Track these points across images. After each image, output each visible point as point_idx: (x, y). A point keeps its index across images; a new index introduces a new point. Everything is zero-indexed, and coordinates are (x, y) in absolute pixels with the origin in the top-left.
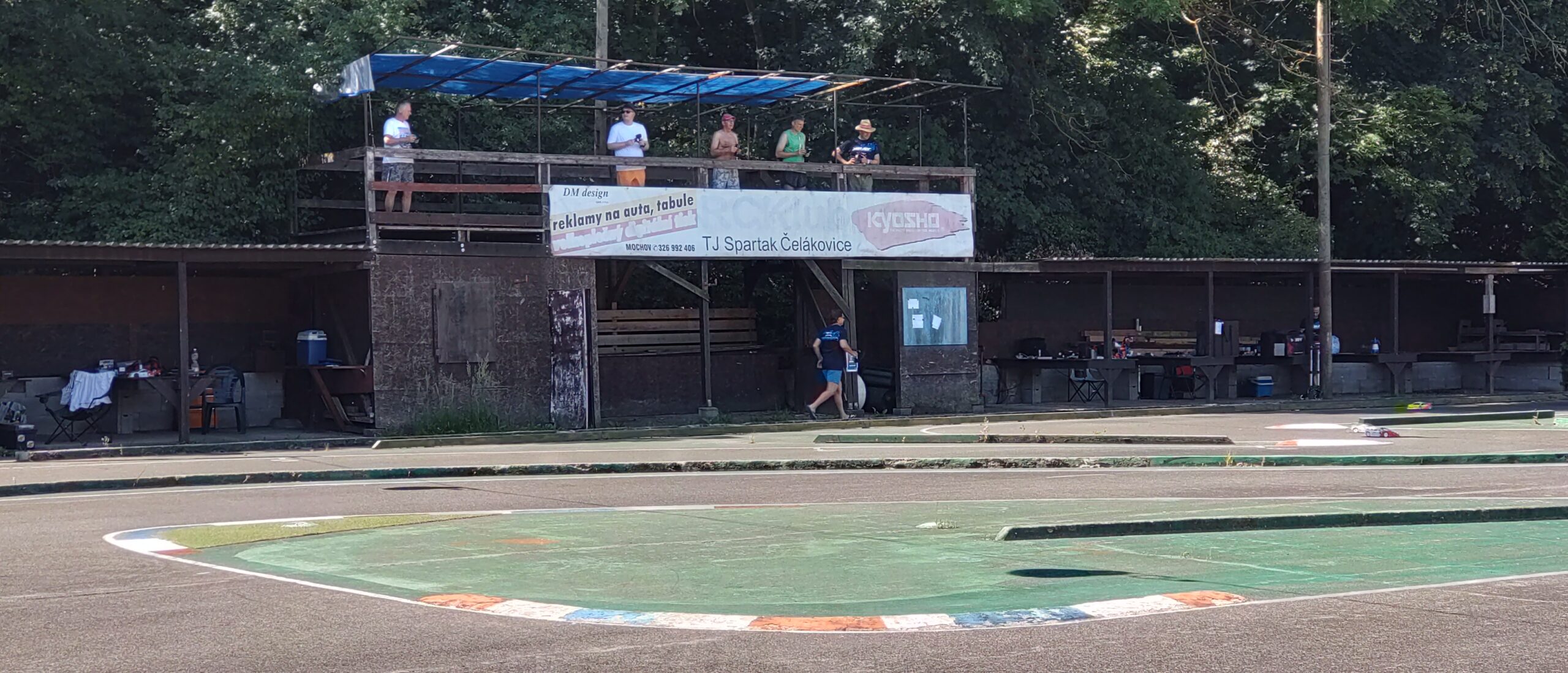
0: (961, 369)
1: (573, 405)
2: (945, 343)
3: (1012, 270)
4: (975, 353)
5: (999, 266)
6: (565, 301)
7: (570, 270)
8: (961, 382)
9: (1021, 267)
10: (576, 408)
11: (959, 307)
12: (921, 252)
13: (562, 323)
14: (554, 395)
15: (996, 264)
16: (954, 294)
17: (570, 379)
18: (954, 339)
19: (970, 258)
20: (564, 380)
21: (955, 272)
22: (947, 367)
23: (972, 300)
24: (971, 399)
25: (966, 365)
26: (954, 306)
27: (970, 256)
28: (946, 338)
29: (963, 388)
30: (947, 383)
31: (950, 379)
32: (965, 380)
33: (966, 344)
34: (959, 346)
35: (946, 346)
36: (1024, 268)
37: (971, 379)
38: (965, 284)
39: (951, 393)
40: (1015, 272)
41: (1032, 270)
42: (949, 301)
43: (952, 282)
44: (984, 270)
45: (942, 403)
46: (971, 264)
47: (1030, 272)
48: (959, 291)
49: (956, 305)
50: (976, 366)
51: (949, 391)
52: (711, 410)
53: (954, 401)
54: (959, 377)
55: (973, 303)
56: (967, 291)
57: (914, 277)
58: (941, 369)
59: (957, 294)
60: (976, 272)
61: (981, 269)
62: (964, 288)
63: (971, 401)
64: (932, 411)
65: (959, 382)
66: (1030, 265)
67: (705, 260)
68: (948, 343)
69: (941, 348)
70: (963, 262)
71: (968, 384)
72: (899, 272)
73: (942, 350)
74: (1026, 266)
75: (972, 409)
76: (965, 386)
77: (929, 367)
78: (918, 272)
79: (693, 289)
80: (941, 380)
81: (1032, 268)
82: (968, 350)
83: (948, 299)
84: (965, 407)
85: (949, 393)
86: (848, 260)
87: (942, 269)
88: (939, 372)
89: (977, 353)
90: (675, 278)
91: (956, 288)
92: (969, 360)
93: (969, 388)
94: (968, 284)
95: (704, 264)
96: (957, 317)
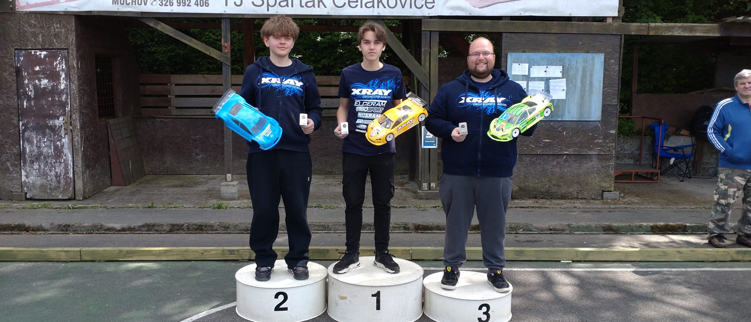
0: (591, 149)
1: (53, 173)
2: (567, 118)
4: (613, 132)
5: (657, 28)
6: (39, 61)
7: (42, 27)
8: (590, 164)
9: (691, 29)
10: (57, 176)
11: (591, 76)
12: (539, 11)
13: (35, 86)
14: (25, 163)
15: (652, 24)
16: (585, 61)
17: (49, 147)
18: (581, 114)
19: (614, 18)
20: (39, 147)
21: (588, 35)
22: (568, 146)
23: (613, 68)
24: (602, 184)
25: (597, 145)
26: (584, 76)
27: (613, 15)
28: (569, 112)
29: (591, 171)
30: (569, 165)
31: (574, 161)
32: (595, 162)
33: (600, 119)
34: (591, 123)
35: (569, 122)
36: (695, 31)
37: (604, 161)
38: (604, 49)
39: (574, 177)
40: (682, 34)
41: (708, 33)
42: (577, 70)
43: (583, 46)
44: (633, 33)
45: (559, 187)
46: (615, 25)
47: (705, 35)
48: (593, 58)
49: (588, 74)
50: (613, 146)
51: (570, 175)
52: (226, 185)
53: (576, 186)
54: (586, 158)
55: (615, 72)
56: (605, 58)
57: (527, 41)
58: (560, 149)
59: (590, 62)
60: (621, 35)
61: (632, 31)
62: (602, 54)
63: (602, 187)
64: (544, 196)
65: (586, 164)
66: (705, 26)
67: (226, 18)
68: (572, 118)
69: (561, 124)
70: (605, 23)
71: (600, 167)
72: (504, 34)
73: (563, 127)
74: (699, 28)
75: (602, 195)
76: (595, 169)
77: (542, 145)
78: (532, 34)
79: (210, 53)
80: (560, 161)
81: (709, 31)
82: (602, 127)
83: (576, 67)
84: (591, 193)
85: (571, 177)
86: (432, 20)
87: (569, 30)
88: (557, 152)
89: (616, 132)
90: (185, 39)
91: (589, 54)
92: (603, 138)
93: (601, 171)
94: (609, 49)
95: (225, 22)
96: (587, 88)
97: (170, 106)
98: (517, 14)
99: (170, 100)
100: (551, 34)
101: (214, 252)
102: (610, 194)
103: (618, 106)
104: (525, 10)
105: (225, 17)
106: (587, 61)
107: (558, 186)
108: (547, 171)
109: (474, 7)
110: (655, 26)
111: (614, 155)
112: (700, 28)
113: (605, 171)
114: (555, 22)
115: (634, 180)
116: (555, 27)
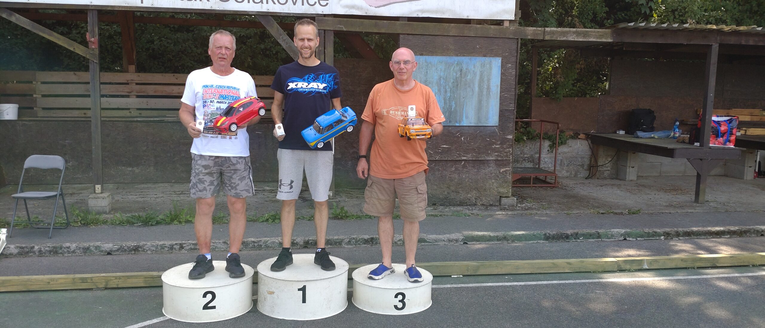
0: (488, 155)
2: (465, 123)
3: (571, 38)
4: (510, 137)
5: (553, 33)
8: (487, 170)
9: (585, 35)
11: (489, 80)
12: (437, 12)
15: (547, 29)
16: (483, 65)
18: (479, 119)
19: (511, 21)
21: (486, 38)
22: (466, 152)
23: (510, 72)
24: (500, 190)
25: (495, 150)
26: (481, 80)
27: (510, 19)
28: (467, 117)
29: (489, 177)
30: (467, 171)
31: (472, 166)
32: (493, 167)
33: (497, 125)
34: (489, 128)
35: (467, 127)
36: (589, 36)
37: (501, 167)
38: (501, 52)
39: (472, 183)
40: (576, 40)
41: (601, 38)
42: (475, 74)
43: (481, 50)
44: (529, 37)
45: (458, 193)
46: (511, 29)
47: (598, 41)
48: (491, 62)
49: (486, 79)
50: (510, 151)
51: (468, 181)
52: (95, 198)
53: (475, 192)
54: (484, 163)
55: (511, 77)
56: (502, 62)
57: (425, 43)
58: (458, 154)
59: (488, 66)
60: (518, 39)
61: (528, 35)
62: (499, 58)
63: (499, 193)
64: (442, 202)
65: (484, 169)
66: (598, 32)
67: (93, 10)
68: (470, 123)
69: (459, 129)
70: (502, 26)
71: (498, 172)
72: (401, 36)
73: (461, 132)
74: (592, 33)
75: (500, 201)
76: (493, 175)
77: (440, 151)
78: (430, 36)
79: (74, 49)
80: (458, 167)
81: (601, 36)
82: (499, 133)
83: (474, 71)
84: (489, 199)
85: (469, 183)
86: (326, 18)
87: (466, 33)
88: (455, 158)
89: (513, 137)
90: (44, 33)
91: (487, 58)
92: (501, 144)
93: (498, 177)
94: (506, 53)
95: (91, 14)
96: (485, 93)
97: (36, 107)
98: (415, 15)
99: (36, 100)
100: (448, 37)
101: (63, 281)
102: (507, 200)
103: (515, 111)
104: (423, 11)
105: (92, 8)
106: (484, 65)
107: (456, 192)
108: (446, 178)
109: (370, 6)
110: (551, 30)
111: (511, 161)
112: (594, 34)
113: (502, 177)
114: (452, 25)
115: (533, 183)
116: (453, 29)
